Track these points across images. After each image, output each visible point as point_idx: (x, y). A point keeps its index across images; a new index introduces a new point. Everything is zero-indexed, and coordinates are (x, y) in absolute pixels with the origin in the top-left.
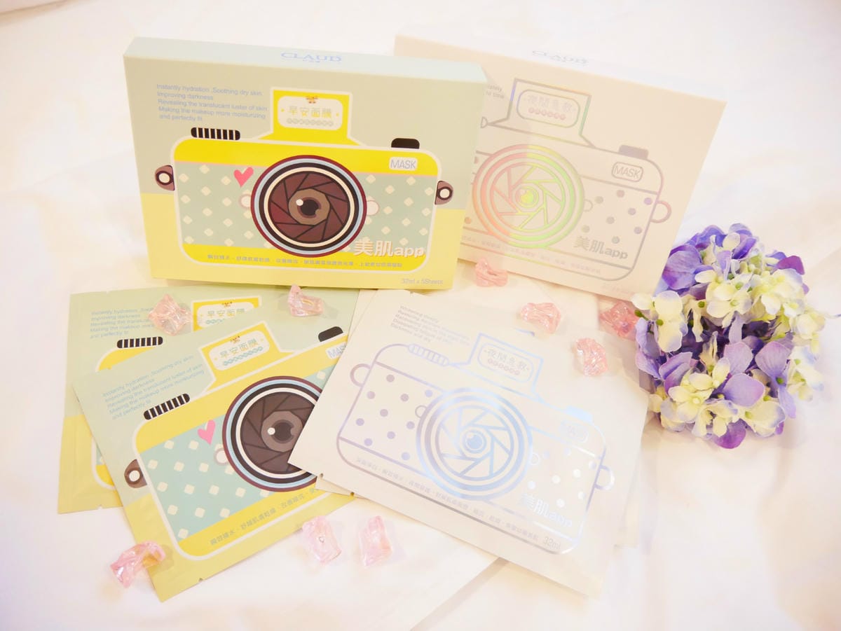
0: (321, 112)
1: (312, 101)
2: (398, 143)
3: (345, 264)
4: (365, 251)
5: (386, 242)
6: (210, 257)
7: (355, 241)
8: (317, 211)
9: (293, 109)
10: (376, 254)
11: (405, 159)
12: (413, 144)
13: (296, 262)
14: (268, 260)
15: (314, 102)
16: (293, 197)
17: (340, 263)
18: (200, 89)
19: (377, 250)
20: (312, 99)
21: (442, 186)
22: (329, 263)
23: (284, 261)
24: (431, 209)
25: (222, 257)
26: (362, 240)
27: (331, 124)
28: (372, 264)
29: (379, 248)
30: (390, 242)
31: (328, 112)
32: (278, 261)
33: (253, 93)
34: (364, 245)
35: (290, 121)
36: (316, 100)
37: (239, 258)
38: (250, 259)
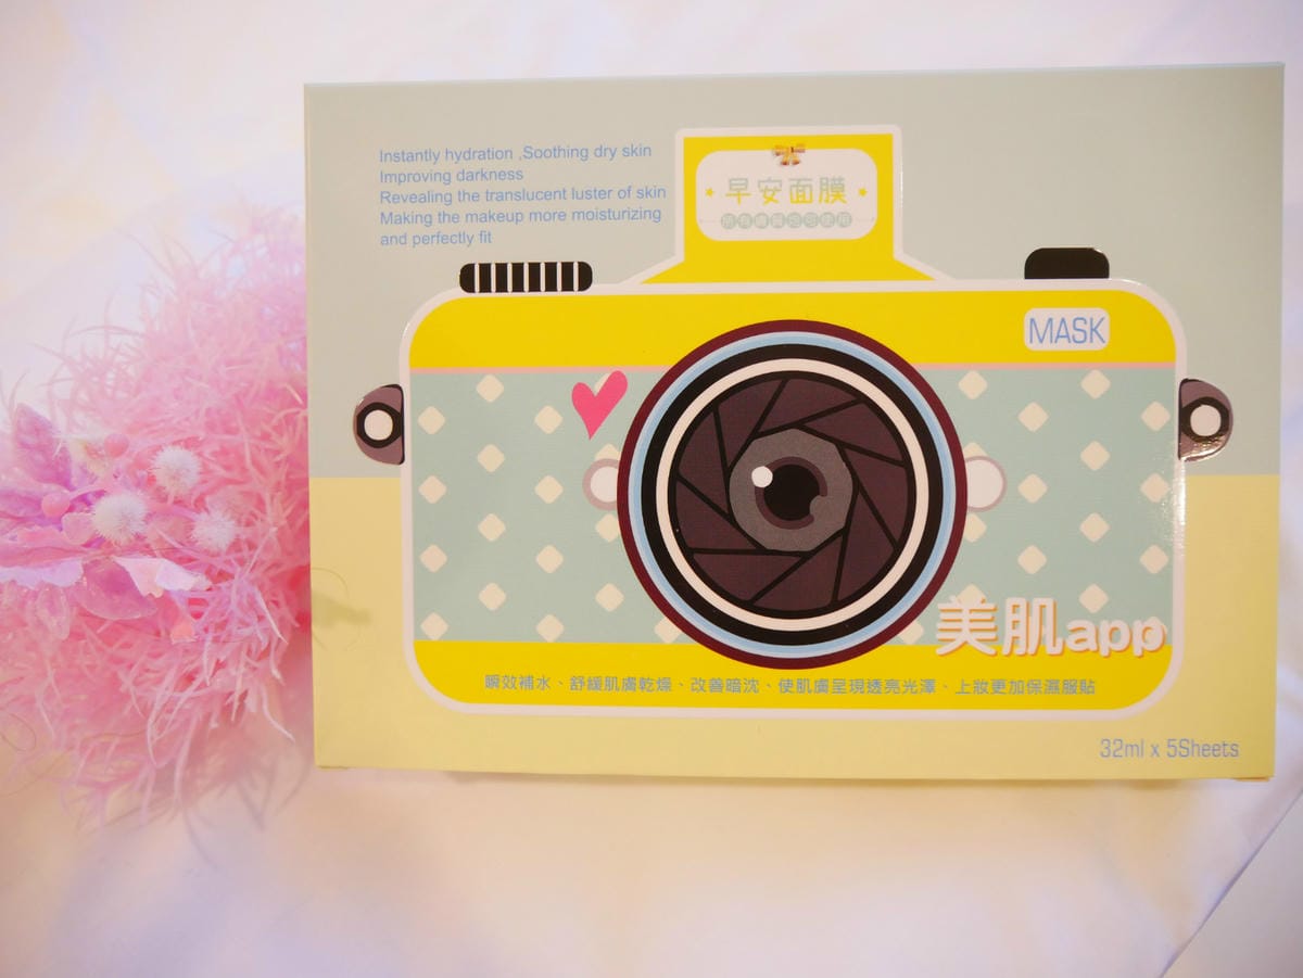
0: (816, 188)
1: (790, 158)
2: (1045, 264)
3: (910, 686)
4: (972, 638)
5: (1036, 603)
6: (492, 681)
7: (937, 603)
8: (816, 504)
9: (738, 187)
10: (1006, 650)
11: (1070, 314)
12: (1087, 264)
13: (753, 684)
14: (665, 684)
15: (796, 163)
16: (743, 459)
17: (892, 684)
18: (485, 154)
19: (1009, 633)
20: (789, 155)
21: (1195, 396)
22: (858, 685)
23: (716, 685)
24: (1169, 476)
25: (527, 682)
26: (960, 598)
27: (845, 220)
28: (998, 685)
29: (1015, 623)
30: (1049, 603)
31: (835, 187)
32: (698, 685)
33: (630, 152)
34: (966, 626)
35: (730, 221)
36: (800, 156)
37: (576, 683)
38: (611, 683)
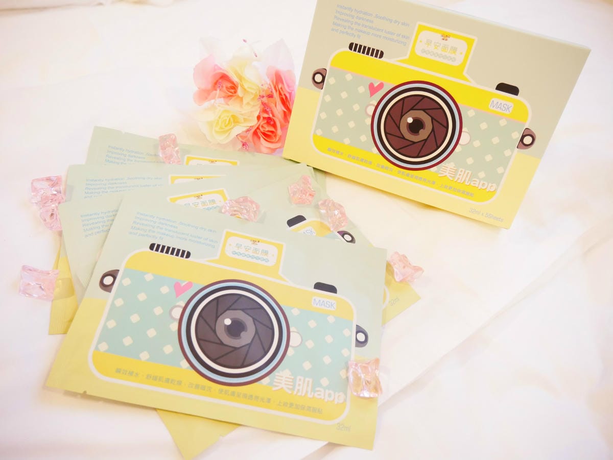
0: (449, 49)
1: (445, 38)
2: (502, 87)
3: (429, 181)
4: (448, 175)
5: (467, 171)
6: (329, 150)
7: (442, 164)
8: (421, 131)
9: (429, 42)
10: (455, 180)
11: (503, 102)
12: (513, 90)
13: (391, 170)
14: (370, 163)
15: (446, 40)
16: (406, 114)
17: (425, 180)
18: (365, 13)
19: (458, 176)
20: (445, 37)
21: (528, 133)
22: (416, 177)
23: (383, 167)
24: (512, 151)
25: (338, 152)
26: (448, 165)
27: (454, 60)
28: (450, 188)
29: (460, 175)
30: (470, 172)
31: (454, 50)
32: (378, 165)
33: (403, 24)
34: (448, 172)
35: (424, 51)
36: (448, 38)
37: (349, 156)
38: (358, 159)
